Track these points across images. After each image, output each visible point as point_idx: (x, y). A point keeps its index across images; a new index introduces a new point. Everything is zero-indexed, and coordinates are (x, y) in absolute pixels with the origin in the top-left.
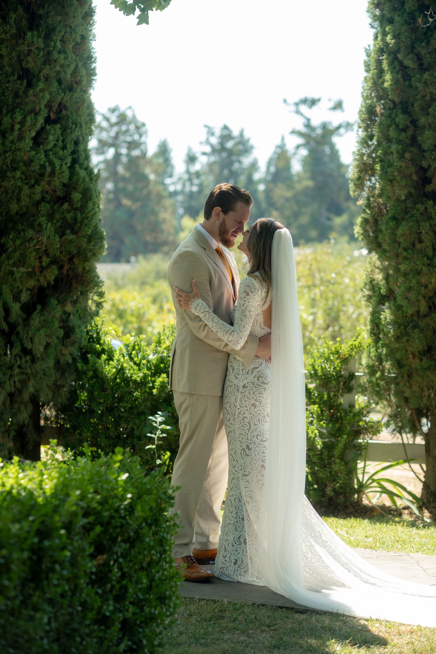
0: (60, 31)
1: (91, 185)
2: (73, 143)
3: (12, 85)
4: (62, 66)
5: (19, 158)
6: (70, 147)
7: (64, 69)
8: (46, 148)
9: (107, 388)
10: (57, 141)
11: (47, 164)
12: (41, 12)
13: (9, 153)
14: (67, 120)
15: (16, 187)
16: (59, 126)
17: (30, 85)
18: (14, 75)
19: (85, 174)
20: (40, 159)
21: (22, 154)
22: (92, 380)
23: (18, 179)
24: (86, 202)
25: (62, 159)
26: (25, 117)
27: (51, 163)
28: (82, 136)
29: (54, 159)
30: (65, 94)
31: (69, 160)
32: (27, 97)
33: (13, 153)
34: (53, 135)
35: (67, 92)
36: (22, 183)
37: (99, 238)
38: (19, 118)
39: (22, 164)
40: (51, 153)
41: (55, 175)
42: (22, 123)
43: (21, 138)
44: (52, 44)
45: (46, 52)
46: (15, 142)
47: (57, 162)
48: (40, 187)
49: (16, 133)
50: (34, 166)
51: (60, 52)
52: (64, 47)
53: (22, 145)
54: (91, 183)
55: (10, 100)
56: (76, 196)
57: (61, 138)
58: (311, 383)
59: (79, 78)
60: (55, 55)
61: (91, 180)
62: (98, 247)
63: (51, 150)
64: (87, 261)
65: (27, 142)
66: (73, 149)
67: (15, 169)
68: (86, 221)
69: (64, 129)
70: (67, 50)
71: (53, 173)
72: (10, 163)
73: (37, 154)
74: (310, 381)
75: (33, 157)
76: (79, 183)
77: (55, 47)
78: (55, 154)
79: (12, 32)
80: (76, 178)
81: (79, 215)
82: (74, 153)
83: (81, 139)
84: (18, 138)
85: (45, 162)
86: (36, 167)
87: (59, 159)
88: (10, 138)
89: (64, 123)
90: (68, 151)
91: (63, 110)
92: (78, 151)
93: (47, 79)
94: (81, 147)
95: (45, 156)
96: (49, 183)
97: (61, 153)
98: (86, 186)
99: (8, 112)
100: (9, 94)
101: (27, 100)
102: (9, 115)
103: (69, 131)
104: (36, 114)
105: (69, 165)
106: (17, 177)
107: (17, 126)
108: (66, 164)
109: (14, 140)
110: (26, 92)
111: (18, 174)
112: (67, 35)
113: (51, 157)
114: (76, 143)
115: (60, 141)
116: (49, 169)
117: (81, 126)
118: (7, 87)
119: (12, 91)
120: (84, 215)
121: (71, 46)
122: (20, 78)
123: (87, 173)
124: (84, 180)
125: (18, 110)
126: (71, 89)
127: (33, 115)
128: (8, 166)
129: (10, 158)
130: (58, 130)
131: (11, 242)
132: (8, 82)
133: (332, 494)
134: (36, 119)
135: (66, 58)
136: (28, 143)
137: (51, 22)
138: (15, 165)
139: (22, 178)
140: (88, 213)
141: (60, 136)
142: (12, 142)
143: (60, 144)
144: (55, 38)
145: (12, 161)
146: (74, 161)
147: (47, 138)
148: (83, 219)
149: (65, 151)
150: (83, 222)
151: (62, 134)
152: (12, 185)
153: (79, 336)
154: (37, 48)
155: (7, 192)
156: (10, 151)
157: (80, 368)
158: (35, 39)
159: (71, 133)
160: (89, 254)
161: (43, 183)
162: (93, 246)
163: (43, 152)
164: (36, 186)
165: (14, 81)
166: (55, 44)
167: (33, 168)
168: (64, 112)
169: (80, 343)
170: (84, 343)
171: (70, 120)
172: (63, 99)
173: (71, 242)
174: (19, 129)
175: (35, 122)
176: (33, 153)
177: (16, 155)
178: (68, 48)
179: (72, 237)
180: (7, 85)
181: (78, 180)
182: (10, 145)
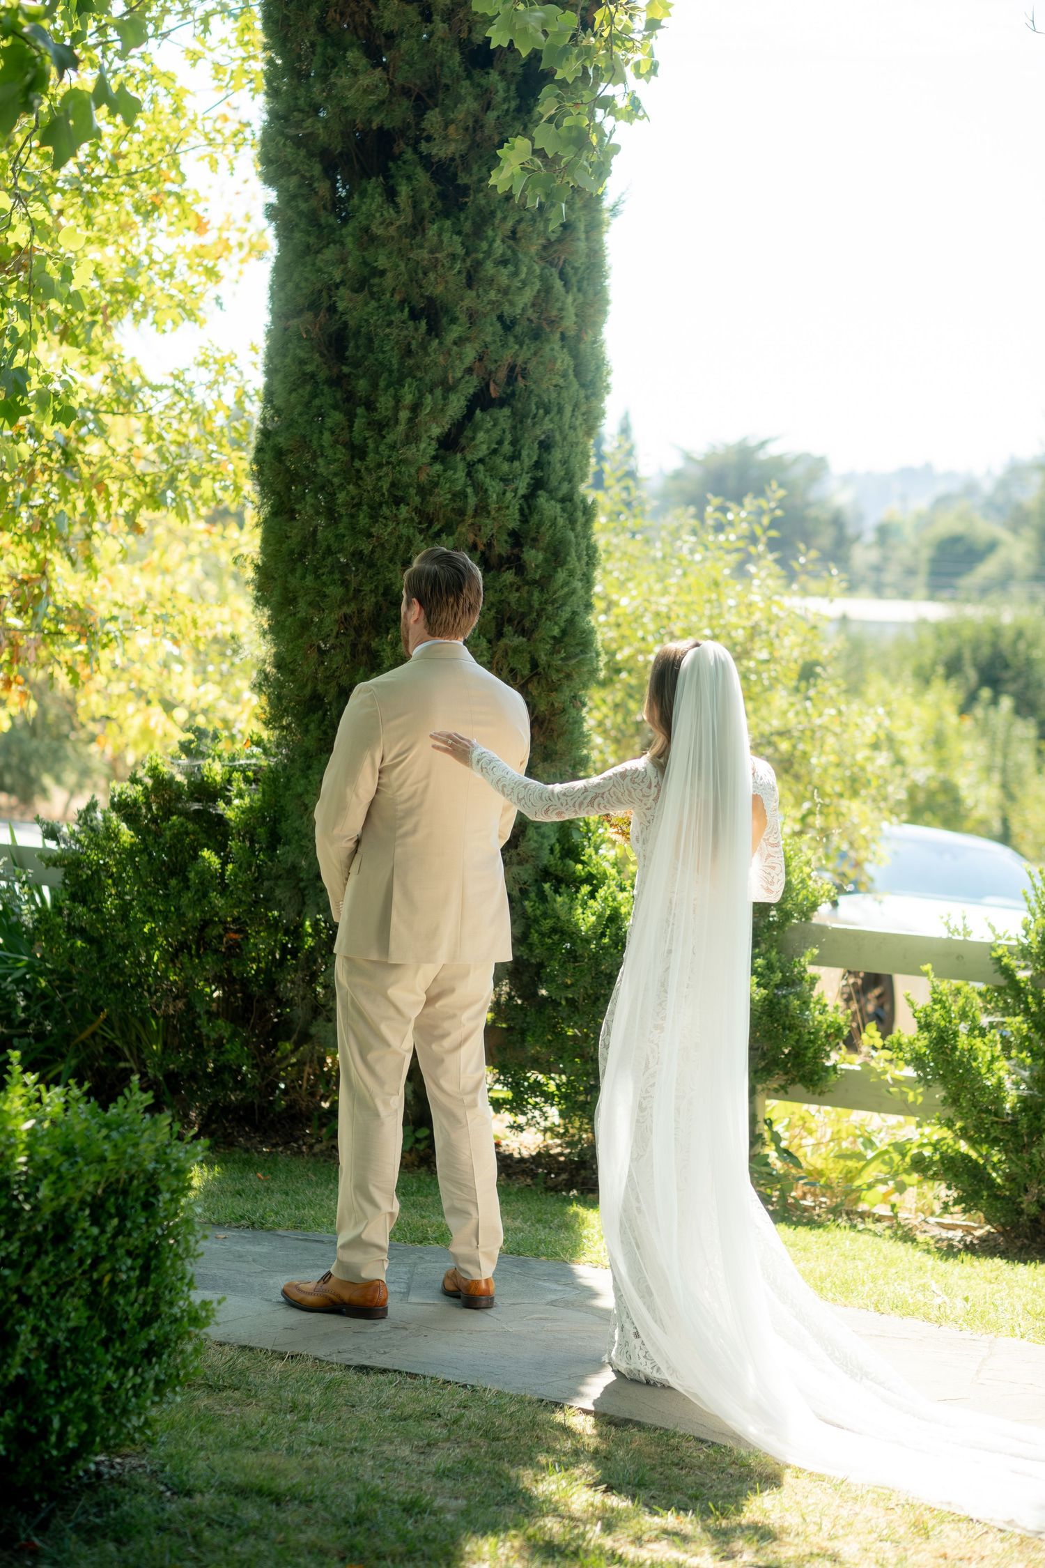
0: (504, 219)
1: (571, 535)
2: (536, 446)
3: (395, 331)
4: (505, 292)
5: (406, 479)
6: (529, 455)
7: (510, 297)
8: (469, 458)
9: (582, 956)
10: (500, 443)
11: (469, 490)
12: (463, 179)
13: (385, 469)
14: (529, 397)
15: (400, 537)
16: (506, 411)
17: (434, 330)
18: (402, 311)
19: (558, 510)
20: (453, 482)
21: (413, 471)
22: (549, 937)
23: (405, 521)
24: (555, 570)
25: (505, 480)
26: (421, 396)
27: (480, 489)
28: (561, 432)
29: (488, 480)
30: (521, 346)
31: (523, 485)
32: (427, 354)
33: (394, 468)
34: (488, 431)
35: (527, 341)
36: (412, 530)
37: (578, 644)
38: (408, 399)
39: (413, 491)
40: (481, 467)
41: (489, 513)
42: (415, 408)
43: (412, 437)
44: (484, 245)
45: (469, 263)
46: (399, 445)
47: (494, 487)
48: (451, 538)
49: (401, 428)
50: (438, 495)
51: (504, 262)
52: (514, 252)
53: (410, 452)
54: (573, 530)
55: (395, 361)
56: (533, 557)
57: (508, 437)
58: (1026, 968)
59: (554, 313)
60: (489, 268)
61: (572, 521)
62: (573, 662)
63: (481, 461)
64: (556, 690)
65: (423, 446)
66: (535, 458)
67: (398, 501)
68: (549, 608)
69: (519, 419)
70: (520, 256)
71: (482, 509)
72: (388, 491)
73: (445, 471)
74: (1023, 965)
75: (439, 476)
76: (543, 529)
77: (488, 253)
78: (492, 471)
79: (398, 223)
80: (535, 518)
81: (536, 595)
82: (538, 465)
83: (558, 437)
84: (407, 436)
85: (466, 486)
86: (442, 497)
87: (501, 480)
88: (390, 438)
89: (519, 405)
90: (522, 464)
91: (520, 379)
92: (549, 463)
93: (472, 317)
94: (557, 455)
95: (469, 474)
96: (477, 529)
97: (505, 467)
98: (559, 535)
99: (388, 387)
100: (392, 349)
101: (427, 360)
102: (391, 391)
103: (529, 421)
104: (449, 389)
105: (521, 492)
106: (402, 517)
107: (404, 415)
108: (515, 491)
109: (395, 442)
110: (424, 346)
111: (404, 511)
112: (522, 226)
113: (481, 476)
114: (545, 446)
115: (506, 443)
116: (472, 501)
117: (560, 411)
118: (387, 335)
119: (397, 343)
120: (546, 596)
121: (533, 250)
122: (414, 316)
123: (563, 510)
124: (554, 523)
125: (409, 380)
126: (537, 335)
127: (439, 392)
128: (383, 495)
129: (389, 480)
130: (501, 419)
131: (388, 649)
132: (390, 324)
133: (1034, 1209)
134: (445, 398)
135: (516, 274)
136: (426, 448)
137: (483, 202)
138: (400, 493)
139: (412, 520)
140: (555, 593)
141: (507, 432)
142: (393, 447)
143: (507, 448)
144: (490, 233)
145: (393, 485)
146: (538, 485)
147: (473, 439)
148: (546, 602)
149: (516, 464)
150: (543, 609)
151: (514, 428)
152: (390, 534)
153: (533, 845)
154: (448, 255)
155: (382, 546)
156: (388, 463)
157: (529, 910)
158: (446, 237)
159: (534, 424)
160: (555, 677)
161: (462, 529)
162: (562, 659)
163: (461, 466)
164: (444, 536)
165: (403, 322)
166: (490, 246)
167: (438, 500)
168: (521, 383)
169: (537, 858)
170: (546, 859)
171: (534, 400)
172: (516, 355)
173: (516, 650)
174: (411, 420)
175: (445, 405)
176: (438, 467)
177: (400, 472)
178: (526, 254)
179: (519, 640)
180: (388, 330)
181: (540, 524)
182: (386, 453)
